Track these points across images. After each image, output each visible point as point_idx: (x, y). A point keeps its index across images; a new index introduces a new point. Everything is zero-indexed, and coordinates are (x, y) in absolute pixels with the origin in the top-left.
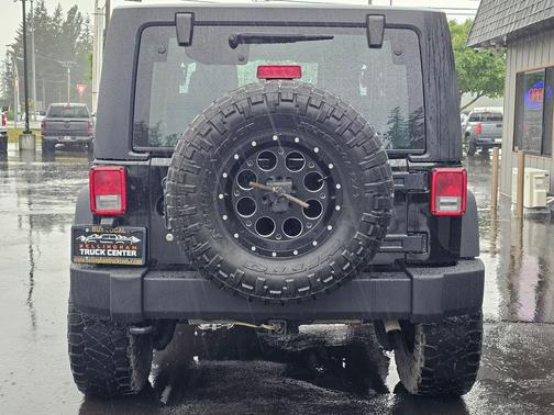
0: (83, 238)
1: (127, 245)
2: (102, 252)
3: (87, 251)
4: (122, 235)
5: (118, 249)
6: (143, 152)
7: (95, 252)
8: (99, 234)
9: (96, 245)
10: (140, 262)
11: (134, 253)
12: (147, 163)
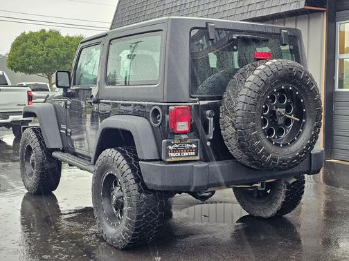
0: (170, 147)
1: (191, 149)
2: (179, 154)
3: (172, 155)
4: (188, 144)
5: (187, 152)
6: (195, 98)
7: (175, 155)
8: (177, 144)
9: (175, 151)
10: (197, 158)
11: (194, 153)
12: (198, 103)
